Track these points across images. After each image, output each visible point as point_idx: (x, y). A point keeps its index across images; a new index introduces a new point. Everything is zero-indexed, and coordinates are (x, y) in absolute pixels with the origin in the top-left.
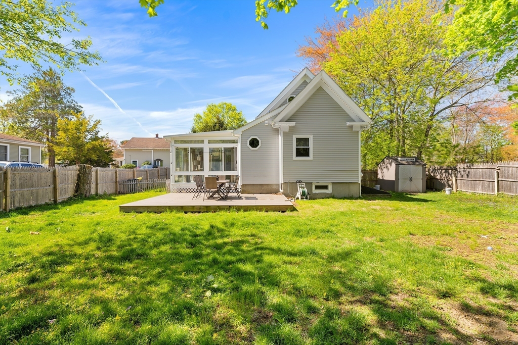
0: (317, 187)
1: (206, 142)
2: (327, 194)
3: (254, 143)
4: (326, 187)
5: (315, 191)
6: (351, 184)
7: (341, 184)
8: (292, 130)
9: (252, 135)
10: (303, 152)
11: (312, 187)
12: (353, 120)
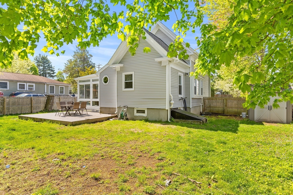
0: (138, 111)
1: (91, 81)
2: (144, 117)
3: (106, 80)
4: (143, 112)
5: (136, 114)
6: (160, 110)
7: (153, 110)
8: (122, 69)
9: (105, 75)
10: (129, 85)
11: (134, 111)
12: (162, 57)
